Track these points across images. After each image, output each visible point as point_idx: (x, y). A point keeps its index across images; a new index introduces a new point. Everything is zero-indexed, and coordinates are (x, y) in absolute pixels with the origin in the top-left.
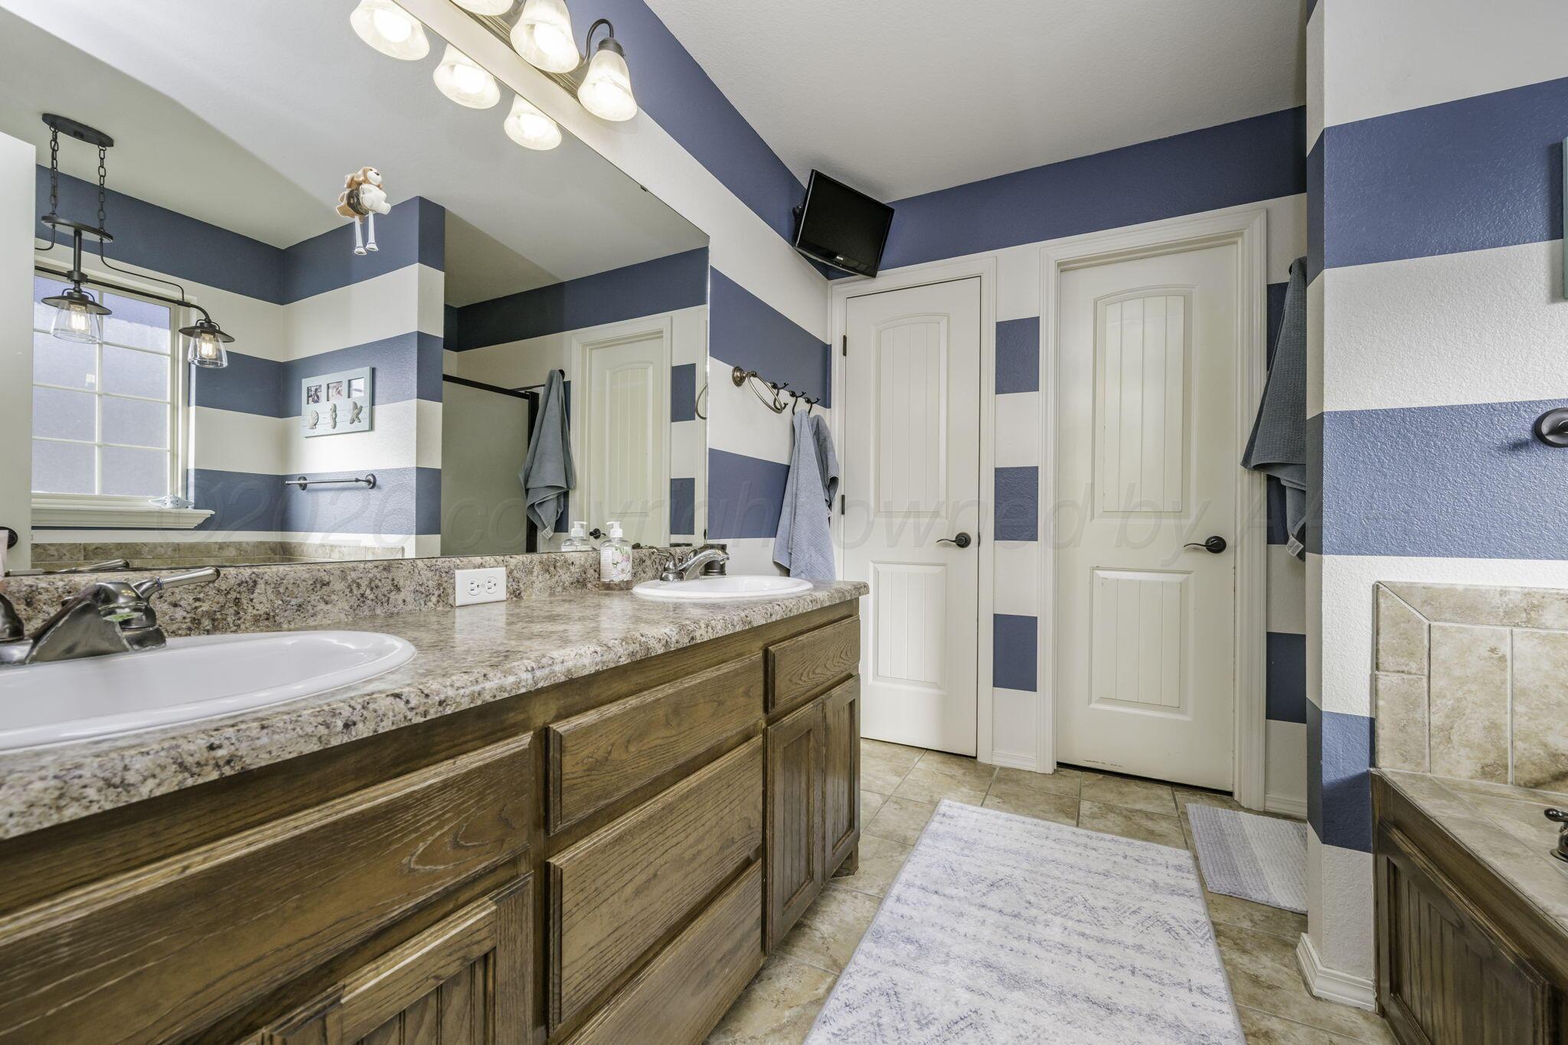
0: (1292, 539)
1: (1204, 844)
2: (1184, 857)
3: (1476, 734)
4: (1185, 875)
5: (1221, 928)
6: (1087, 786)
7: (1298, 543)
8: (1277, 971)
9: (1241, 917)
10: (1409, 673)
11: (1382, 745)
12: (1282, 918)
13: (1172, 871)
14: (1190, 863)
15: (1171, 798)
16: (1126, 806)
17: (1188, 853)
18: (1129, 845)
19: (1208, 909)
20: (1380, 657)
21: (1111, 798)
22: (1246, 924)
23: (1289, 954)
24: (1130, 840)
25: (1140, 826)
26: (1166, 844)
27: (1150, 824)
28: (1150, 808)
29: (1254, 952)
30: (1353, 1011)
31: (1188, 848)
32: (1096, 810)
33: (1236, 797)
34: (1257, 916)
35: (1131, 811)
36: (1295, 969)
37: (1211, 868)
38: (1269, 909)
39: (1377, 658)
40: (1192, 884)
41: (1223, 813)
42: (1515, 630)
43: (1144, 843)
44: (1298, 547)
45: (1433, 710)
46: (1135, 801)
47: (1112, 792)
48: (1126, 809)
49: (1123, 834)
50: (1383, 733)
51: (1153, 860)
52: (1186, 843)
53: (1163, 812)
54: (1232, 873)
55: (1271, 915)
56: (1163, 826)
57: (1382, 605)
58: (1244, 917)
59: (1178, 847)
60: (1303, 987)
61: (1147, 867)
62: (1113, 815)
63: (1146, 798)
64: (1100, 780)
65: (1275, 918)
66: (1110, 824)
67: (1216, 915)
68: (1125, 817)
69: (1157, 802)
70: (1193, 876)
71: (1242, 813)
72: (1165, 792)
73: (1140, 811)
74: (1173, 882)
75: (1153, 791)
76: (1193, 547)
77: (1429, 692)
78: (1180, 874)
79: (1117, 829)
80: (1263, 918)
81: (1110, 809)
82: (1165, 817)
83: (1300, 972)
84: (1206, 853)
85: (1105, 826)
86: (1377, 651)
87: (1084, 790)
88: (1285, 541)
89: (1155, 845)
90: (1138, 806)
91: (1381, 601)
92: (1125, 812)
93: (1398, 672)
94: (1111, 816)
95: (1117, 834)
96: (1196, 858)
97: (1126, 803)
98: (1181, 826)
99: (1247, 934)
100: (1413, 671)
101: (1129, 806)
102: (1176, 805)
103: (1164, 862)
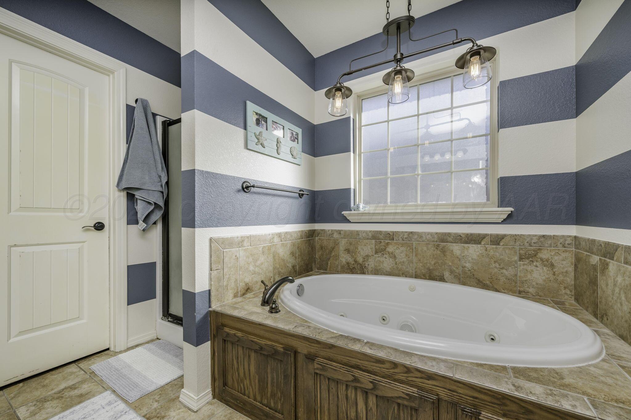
0: (141, 222)
1: (114, 381)
2: (108, 396)
3: (233, 285)
4: (116, 404)
5: (148, 416)
6: (14, 397)
7: (144, 224)
8: (179, 414)
9: (151, 403)
10: (219, 269)
11: (213, 299)
12: (165, 390)
13: (108, 408)
14: (113, 397)
15: (79, 369)
16: (53, 392)
17: (108, 392)
18: (73, 413)
19: (137, 412)
20: (212, 266)
21: (39, 393)
22: (155, 405)
23: (177, 403)
24: (71, 410)
25: (71, 397)
26: (94, 396)
27: (76, 392)
28: (70, 383)
29: (167, 414)
30: (207, 405)
31: (106, 390)
32: (33, 408)
33: (112, 349)
34: (157, 398)
35: (59, 392)
36: (183, 407)
37: (125, 391)
38: (158, 390)
39: (211, 266)
40: (122, 406)
41: (112, 361)
42: (240, 249)
43: (82, 405)
44: (144, 225)
45: (224, 280)
46: (57, 385)
47: (37, 389)
48: (55, 393)
49: (64, 409)
50: (213, 294)
51: (93, 410)
52: (103, 387)
53: (80, 380)
54: (135, 386)
55: (161, 392)
56: (85, 388)
57: (212, 246)
58: (153, 402)
59: (101, 393)
60: (190, 412)
61: (92, 417)
62: (48, 403)
63: (64, 378)
64: (23, 386)
65: (163, 392)
66: (50, 410)
67: (142, 411)
68: (58, 398)
69: (72, 376)
70: (120, 402)
71: (120, 355)
72: (73, 368)
73: (66, 388)
74: (112, 413)
75: (65, 372)
76: (86, 229)
77: (223, 274)
78: (112, 406)
79: (57, 410)
80: (159, 396)
81: (45, 400)
82: (83, 382)
83: (185, 406)
84: (118, 385)
85: (47, 414)
86: (211, 263)
87: (12, 402)
88: (137, 223)
89: (89, 401)
90: (62, 386)
91: (212, 244)
92: (56, 396)
93: (216, 270)
94: (47, 405)
95: (60, 412)
96: (114, 392)
97: (52, 389)
98: (95, 380)
99: (159, 409)
100: (220, 268)
101: (56, 390)
102: (85, 372)
103: (100, 407)
